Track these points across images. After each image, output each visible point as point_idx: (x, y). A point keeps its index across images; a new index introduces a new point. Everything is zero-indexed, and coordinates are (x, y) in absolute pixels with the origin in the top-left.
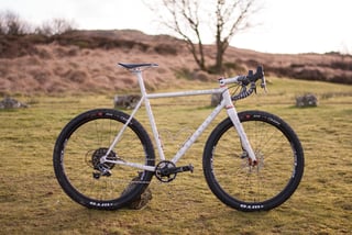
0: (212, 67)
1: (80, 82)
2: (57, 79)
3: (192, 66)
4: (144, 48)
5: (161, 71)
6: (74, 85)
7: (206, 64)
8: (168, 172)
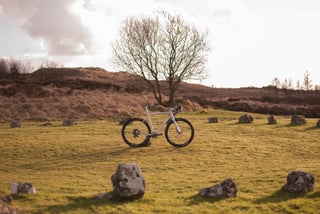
0: (166, 102)
1: (87, 112)
2: (73, 111)
3: (153, 102)
4: (117, 89)
5: (134, 105)
6: (85, 115)
7: (163, 100)
8: (155, 136)
